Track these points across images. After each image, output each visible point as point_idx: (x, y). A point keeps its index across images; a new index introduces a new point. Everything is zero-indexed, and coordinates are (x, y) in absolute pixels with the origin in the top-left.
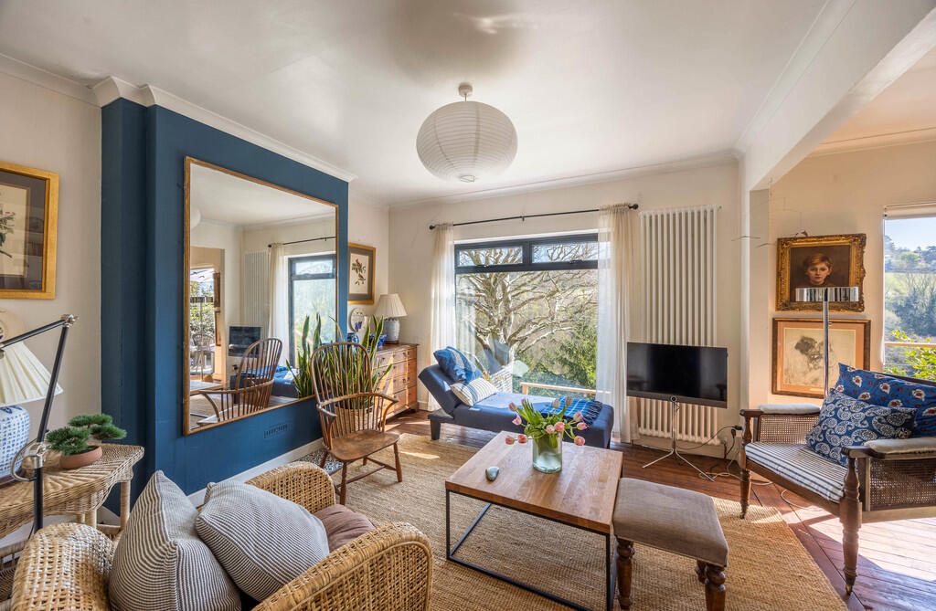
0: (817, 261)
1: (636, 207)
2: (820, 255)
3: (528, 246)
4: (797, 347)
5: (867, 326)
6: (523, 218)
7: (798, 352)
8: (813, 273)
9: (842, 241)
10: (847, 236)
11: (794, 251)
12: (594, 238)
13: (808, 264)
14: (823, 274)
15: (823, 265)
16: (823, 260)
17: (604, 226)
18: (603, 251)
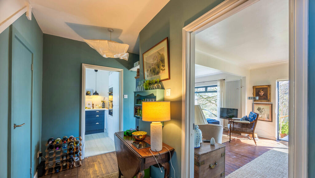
0: (261, 91)
1: (224, 80)
2: (262, 90)
3: (206, 87)
4: (257, 110)
5: (272, 105)
6: (204, 82)
7: (258, 111)
8: (260, 93)
9: (266, 87)
10: (267, 85)
11: (256, 89)
12: (216, 86)
13: (259, 91)
14: (262, 94)
15: (262, 92)
16: (262, 91)
17: (218, 83)
18: (218, 88)
